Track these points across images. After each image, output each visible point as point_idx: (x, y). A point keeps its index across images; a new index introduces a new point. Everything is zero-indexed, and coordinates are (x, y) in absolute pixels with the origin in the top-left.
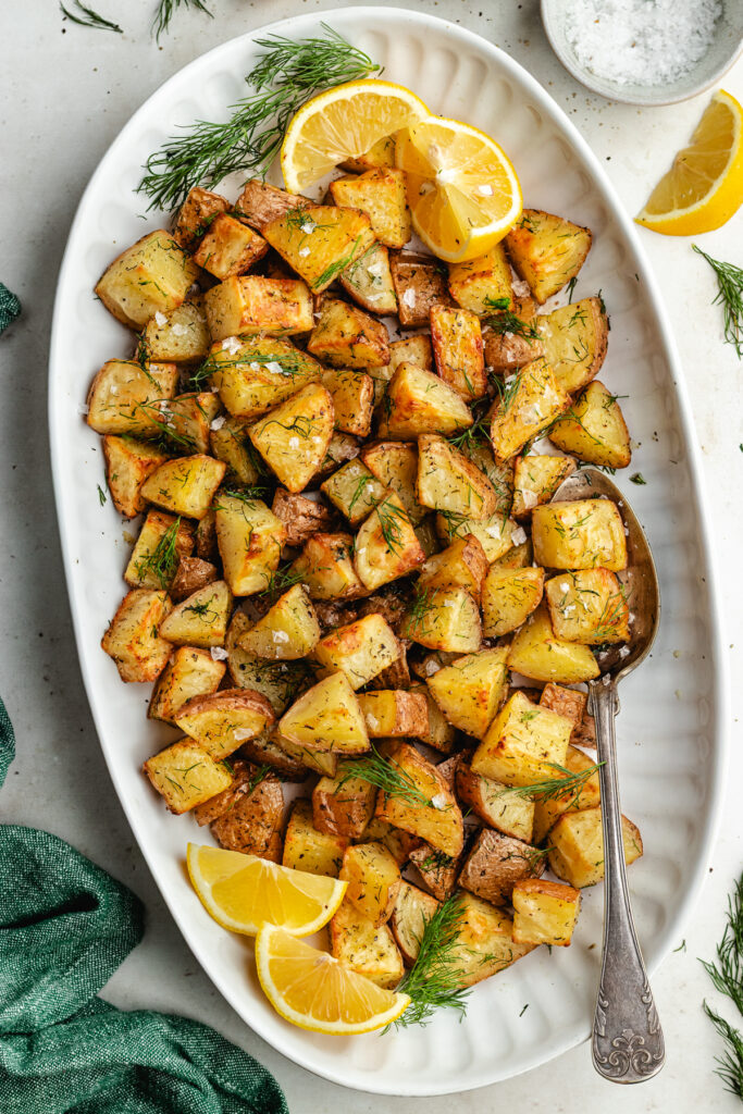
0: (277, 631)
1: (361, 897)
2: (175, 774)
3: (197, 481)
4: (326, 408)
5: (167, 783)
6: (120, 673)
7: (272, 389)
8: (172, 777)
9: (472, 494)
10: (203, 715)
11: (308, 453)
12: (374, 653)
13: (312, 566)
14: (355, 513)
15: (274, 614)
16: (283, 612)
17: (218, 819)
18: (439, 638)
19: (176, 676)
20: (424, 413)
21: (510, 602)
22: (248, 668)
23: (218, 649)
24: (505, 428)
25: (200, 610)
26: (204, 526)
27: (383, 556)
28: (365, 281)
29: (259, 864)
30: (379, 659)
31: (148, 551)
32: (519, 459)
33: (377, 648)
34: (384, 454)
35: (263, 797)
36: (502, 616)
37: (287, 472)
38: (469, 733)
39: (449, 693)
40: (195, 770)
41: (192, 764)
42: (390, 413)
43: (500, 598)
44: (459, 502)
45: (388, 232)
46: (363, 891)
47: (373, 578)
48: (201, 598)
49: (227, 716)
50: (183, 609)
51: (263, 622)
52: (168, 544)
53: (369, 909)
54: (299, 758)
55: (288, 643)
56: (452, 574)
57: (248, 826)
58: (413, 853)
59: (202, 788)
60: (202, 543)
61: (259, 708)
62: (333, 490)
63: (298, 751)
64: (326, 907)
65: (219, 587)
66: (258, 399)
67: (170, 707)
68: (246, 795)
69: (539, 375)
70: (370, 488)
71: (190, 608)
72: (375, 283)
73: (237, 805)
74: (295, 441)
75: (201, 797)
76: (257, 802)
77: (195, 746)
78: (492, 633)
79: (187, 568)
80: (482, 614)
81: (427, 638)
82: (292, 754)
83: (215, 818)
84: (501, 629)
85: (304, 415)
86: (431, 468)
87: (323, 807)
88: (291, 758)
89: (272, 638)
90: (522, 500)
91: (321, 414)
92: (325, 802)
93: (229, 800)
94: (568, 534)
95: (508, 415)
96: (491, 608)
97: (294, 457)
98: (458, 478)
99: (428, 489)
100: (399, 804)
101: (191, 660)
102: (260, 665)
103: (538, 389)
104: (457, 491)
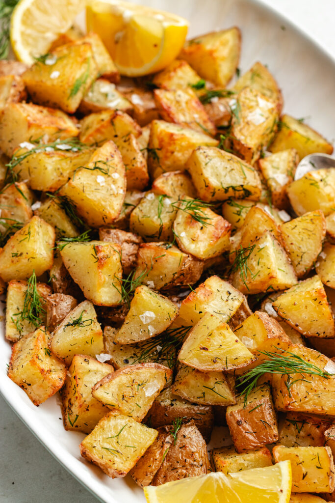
0: (142, 313)
1: (304, 476)
2: (109, 443)
3: (38, 233)
4: (113, 152)
5: (105, 451)
6: (31, 398)
7: (69, 162)
8: (108, 446)
9: (244, 168)
10: (114, 381)
11: (113, 187)
12: (225, 299)
13: (149, 265)
14: (165, 220)
15: (136, 302)
16: (143, 295)
17: (157, 474)
18: (267, 272)
19: (78, 377)
20: (184, 144)
21: (305, 237)
22: (131, 361)
23: (102, 355)
24: (245, 132)
25: (77, 323)
26: (56, 273)
27: (199, 232)
28: (102, 98)
29: (210, 478)
30: (230, 302)
31: (18, 309)
32: (261, 161)
33: (225, 297)
34: (167, 179)
35: (187, 440)
36: (304, 249)
37: (103, 203)
38: (322, 335)
39: (295, 304)
40: (124, 433)
41: (120, 428)
42: (158, 158)
43: (297, 236)
44: (238, 177)
45: (105, 65)
46: (304, 471)
47: (199, 248)
48: (73, 316)
49: (133, 377)
50: (63, 327)
51: (129, 314)
52: (32, 296)
53: (316, 481)
54: (201, 401)
55: (156, 319)
56: (256, 226)
57: (185, 471)
58: (326, 432)
59: (136, 444)
60: (58, 286)
61: (155, 366)
62: (141, 215)
63: (200, 394)
64: (281, 491)
65: (84, 305)
66: (61, 170)
67: (83, 399)
68: (173, 445)
69: (250, 95)
70: (168, 202)
71: (68, 325)
72: (110, 97)
73: (168, 457)
74: (101, 179)
75: (138, 452)
76: (183, 447)
77: (116, 413)
78: (302, 269)
79: (54, 303)
80: (289, 254)
81: (257, 279)
82: (195, 400)
83: (155, 472)
84: (307, 263)
85: (100, 159)
86: (207, 160)
87: (238, 423)
88: (195, 404)
89: (142, 322)
90: (276, 182)
91: (112, 157)
92: (239, 418)
93: (161, 454)
94: (321, 184)
95: (242, 124)
96: (293, 247)
97: (104, 192)
98: (229, 160)
99: (212, 176)
100: (299, 389)
101: (84, 364)
102: (139, 355)
103: (253, 104)
104: (232, 170)
